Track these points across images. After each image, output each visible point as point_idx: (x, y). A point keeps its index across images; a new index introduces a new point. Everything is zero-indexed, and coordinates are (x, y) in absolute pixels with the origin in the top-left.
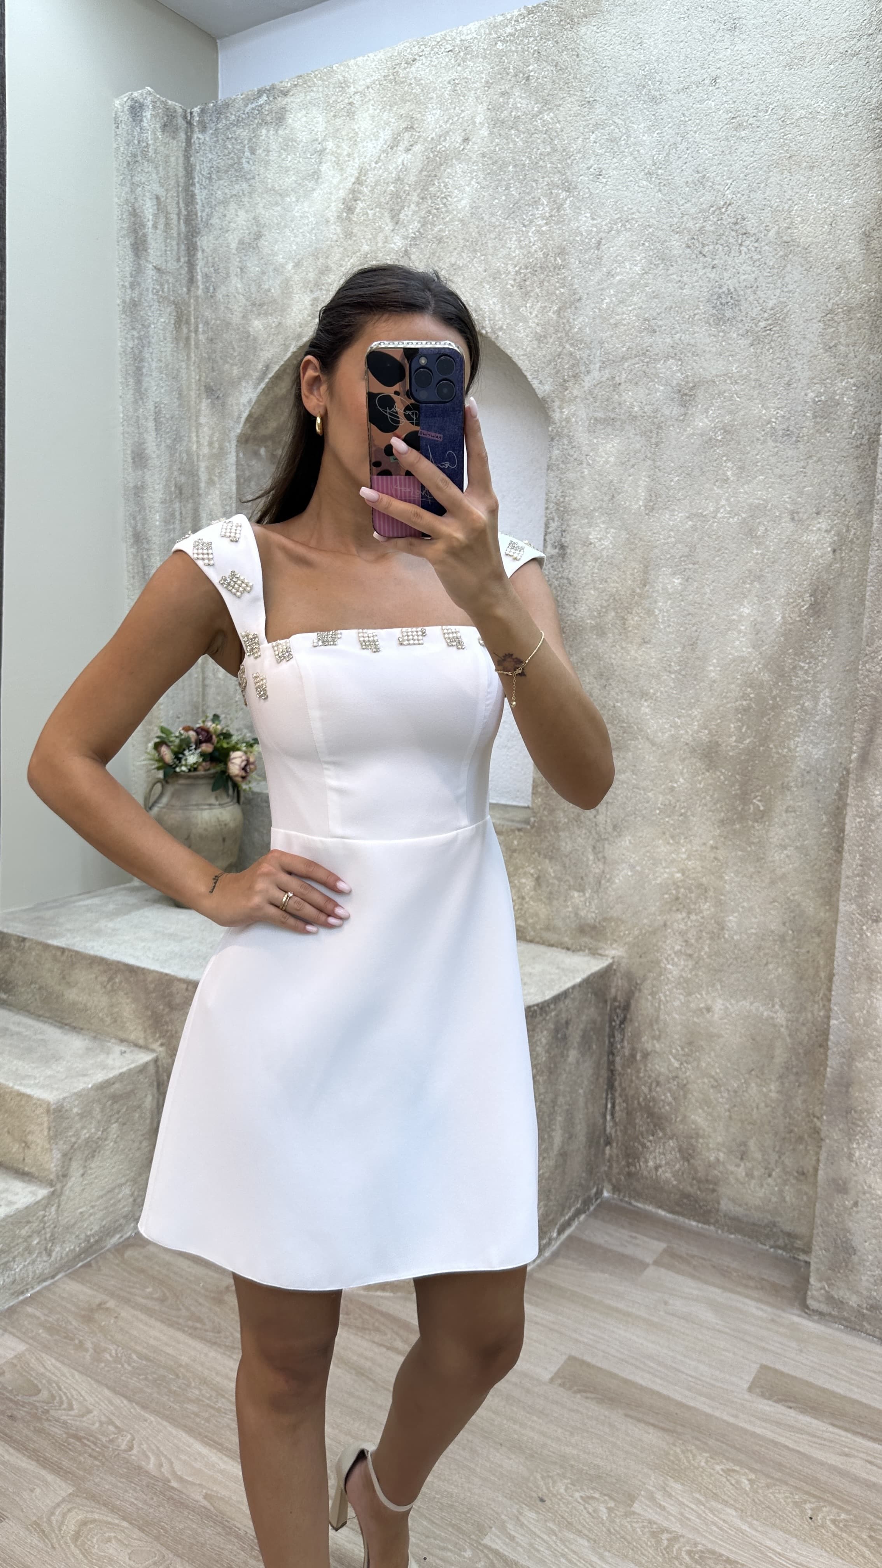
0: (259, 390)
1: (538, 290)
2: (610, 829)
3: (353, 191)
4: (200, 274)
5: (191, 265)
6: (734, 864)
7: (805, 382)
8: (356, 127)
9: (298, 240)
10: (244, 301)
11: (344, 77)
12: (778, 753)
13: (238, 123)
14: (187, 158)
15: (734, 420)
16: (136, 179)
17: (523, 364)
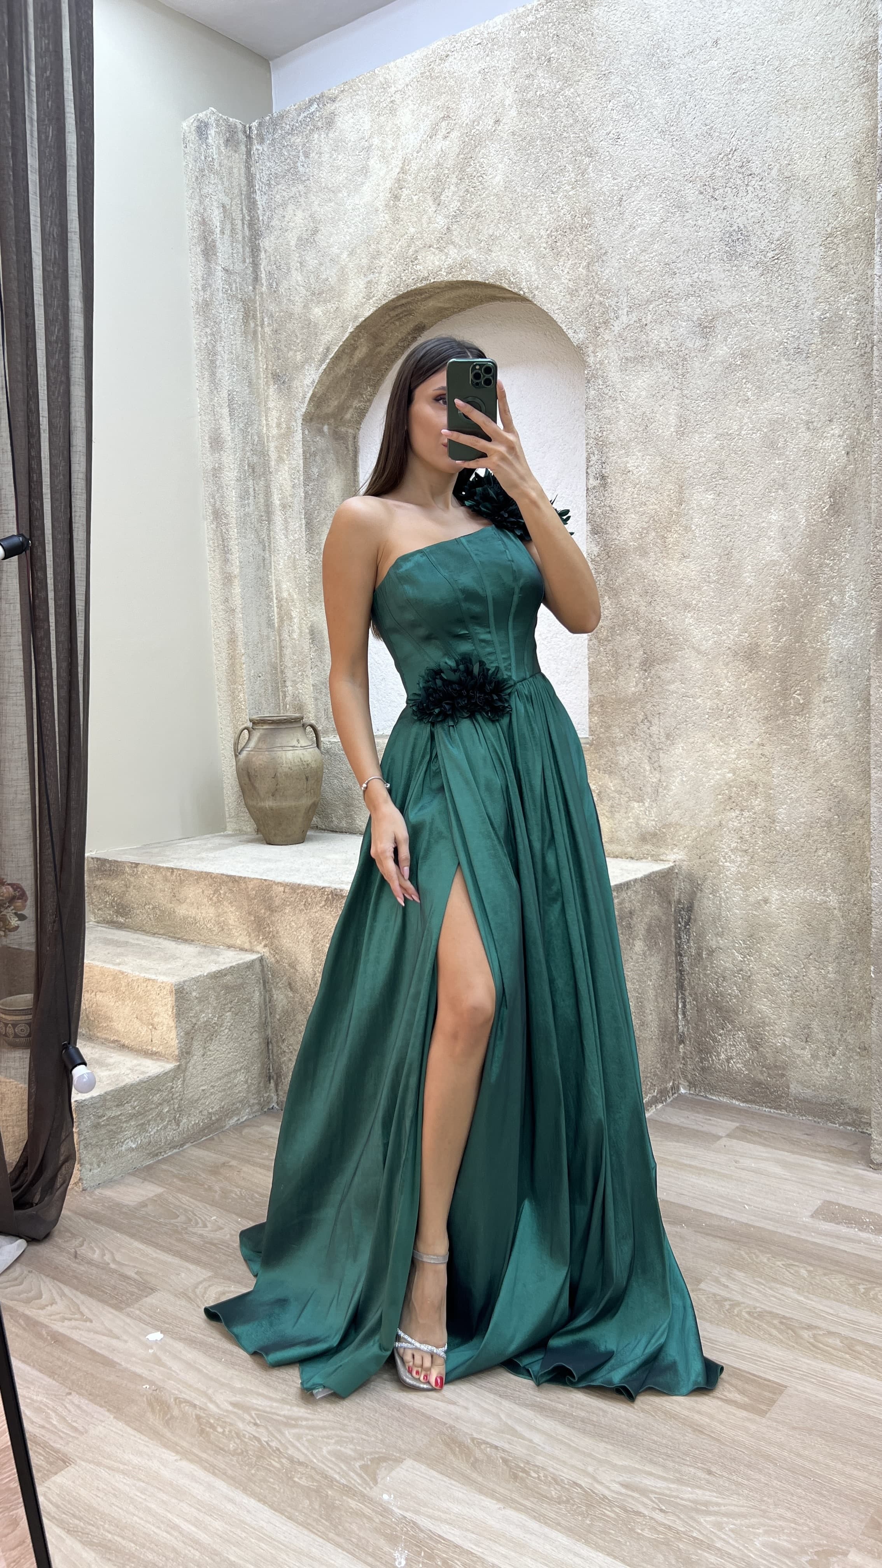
0: (321, 370)
1: (568, 250)
2: (664, 740)
3: (398, 180)
4: (263, 272)
5: (255, 265)
6: (780, 758)
7: (810, 302)
8: (398, 122)
9: (351, 230)
10: (305, 292)
11: (385, 79)
12: (812, 647)
13: (291, 132)
14: (248, 168)
15: (750, 345)
16: (204, 191)
17: (558, 317)
